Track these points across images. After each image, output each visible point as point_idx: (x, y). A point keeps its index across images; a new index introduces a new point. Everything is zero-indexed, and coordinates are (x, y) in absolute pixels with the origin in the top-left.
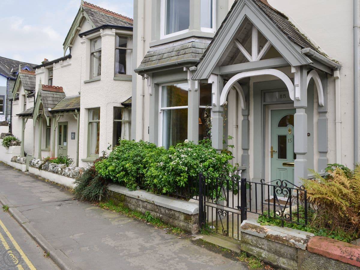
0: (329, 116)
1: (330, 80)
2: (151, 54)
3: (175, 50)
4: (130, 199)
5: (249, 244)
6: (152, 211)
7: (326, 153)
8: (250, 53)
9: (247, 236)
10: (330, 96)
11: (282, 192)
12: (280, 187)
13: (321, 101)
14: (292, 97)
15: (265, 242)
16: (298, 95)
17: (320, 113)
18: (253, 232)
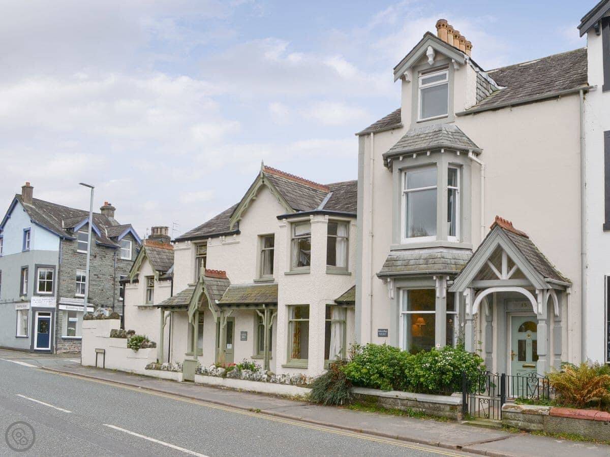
0: (563, 324)
1: (564, 295)
2: (394, 258)
3: (422, 258)
4: (385, 399)
5: (509, 419)
6: (414, 407)
7: (560, 355)
8: (501, 272)
9: (508, 413)
10: (564, 308)
11: (533, 381)
12: (531, 378)
13: (557, 312)
14: (536, 312)
15: (521, 415)
16: (540, 310)
17: (555, 322)
18: (512, 410)
